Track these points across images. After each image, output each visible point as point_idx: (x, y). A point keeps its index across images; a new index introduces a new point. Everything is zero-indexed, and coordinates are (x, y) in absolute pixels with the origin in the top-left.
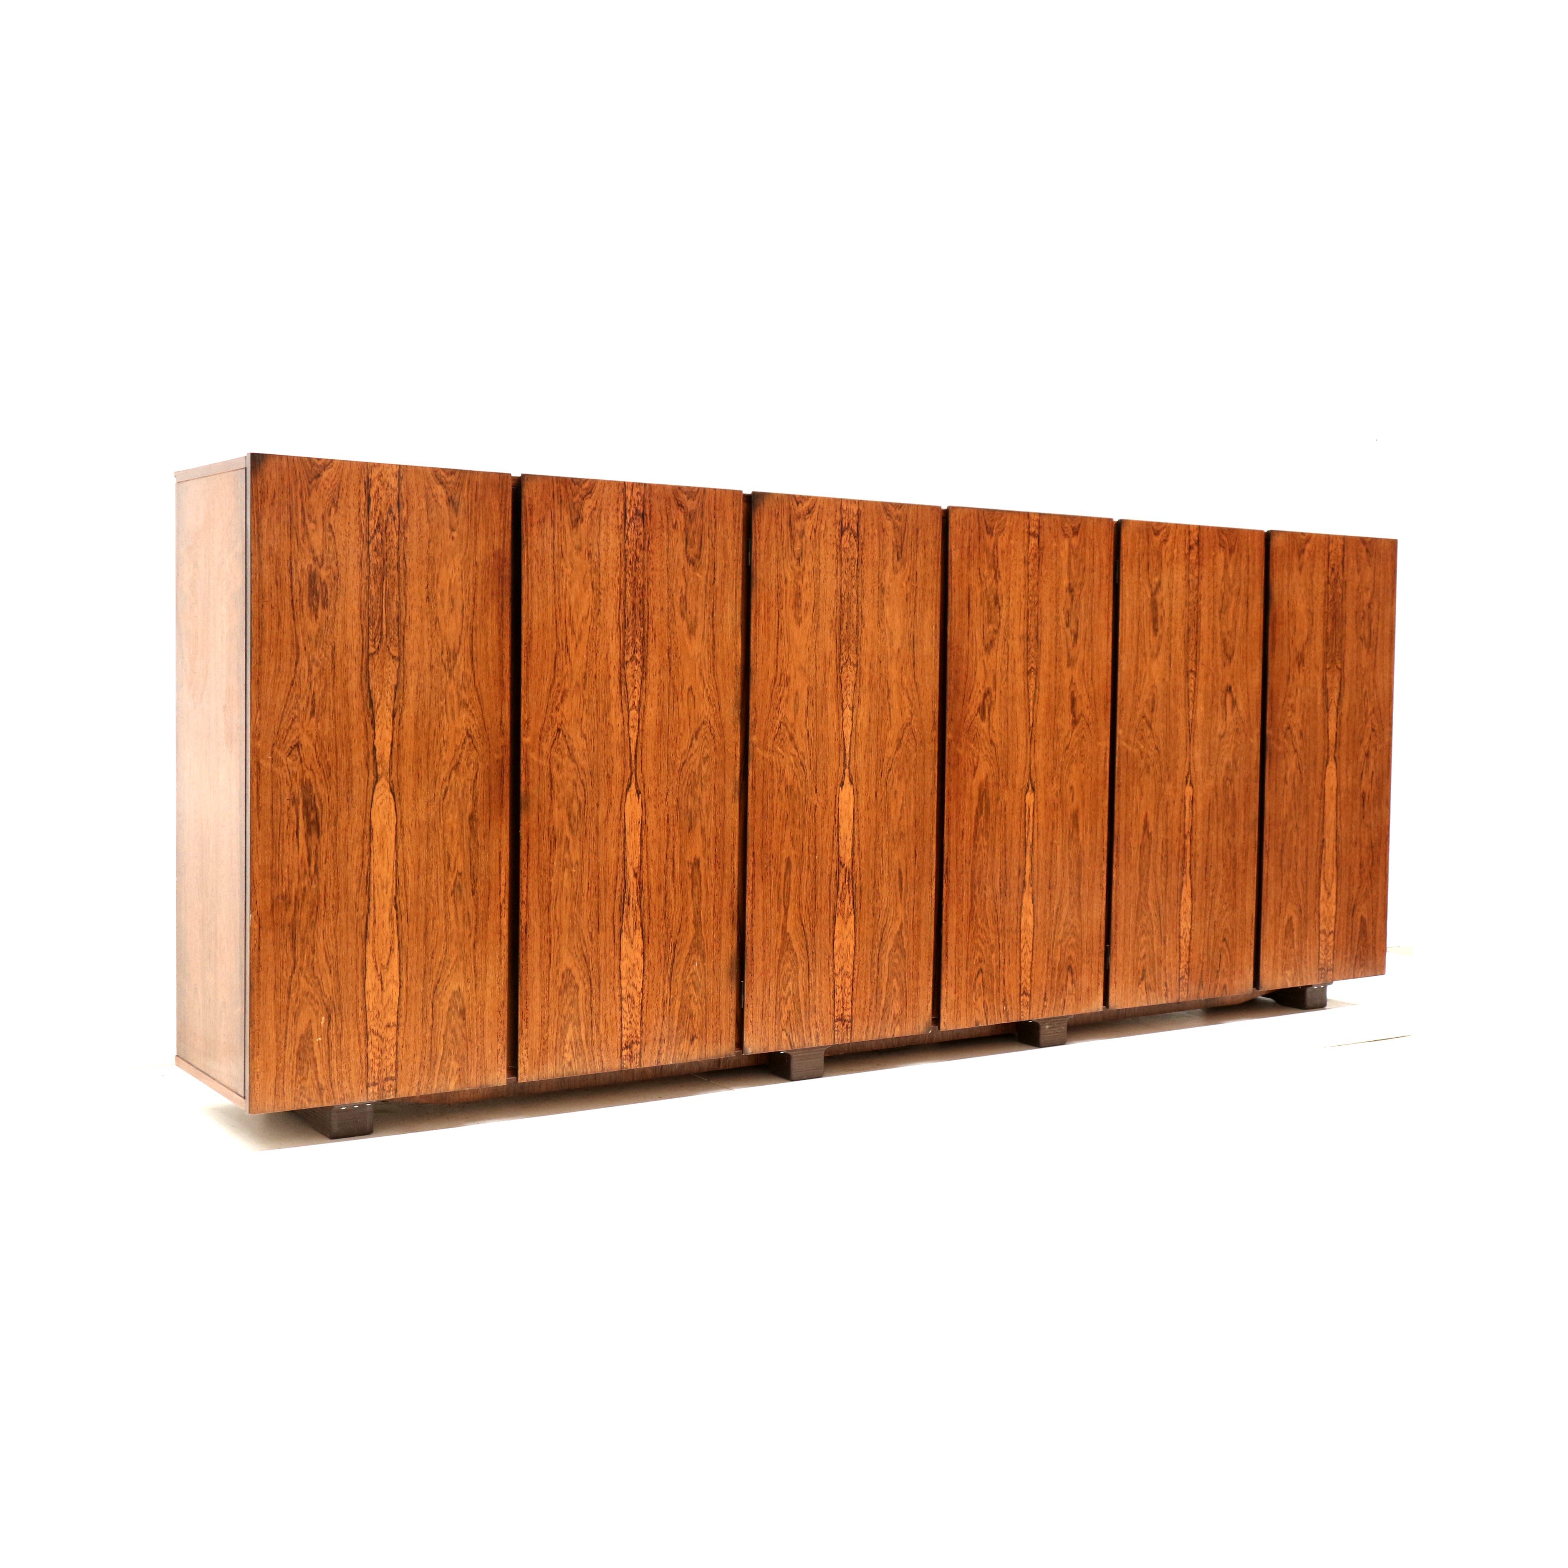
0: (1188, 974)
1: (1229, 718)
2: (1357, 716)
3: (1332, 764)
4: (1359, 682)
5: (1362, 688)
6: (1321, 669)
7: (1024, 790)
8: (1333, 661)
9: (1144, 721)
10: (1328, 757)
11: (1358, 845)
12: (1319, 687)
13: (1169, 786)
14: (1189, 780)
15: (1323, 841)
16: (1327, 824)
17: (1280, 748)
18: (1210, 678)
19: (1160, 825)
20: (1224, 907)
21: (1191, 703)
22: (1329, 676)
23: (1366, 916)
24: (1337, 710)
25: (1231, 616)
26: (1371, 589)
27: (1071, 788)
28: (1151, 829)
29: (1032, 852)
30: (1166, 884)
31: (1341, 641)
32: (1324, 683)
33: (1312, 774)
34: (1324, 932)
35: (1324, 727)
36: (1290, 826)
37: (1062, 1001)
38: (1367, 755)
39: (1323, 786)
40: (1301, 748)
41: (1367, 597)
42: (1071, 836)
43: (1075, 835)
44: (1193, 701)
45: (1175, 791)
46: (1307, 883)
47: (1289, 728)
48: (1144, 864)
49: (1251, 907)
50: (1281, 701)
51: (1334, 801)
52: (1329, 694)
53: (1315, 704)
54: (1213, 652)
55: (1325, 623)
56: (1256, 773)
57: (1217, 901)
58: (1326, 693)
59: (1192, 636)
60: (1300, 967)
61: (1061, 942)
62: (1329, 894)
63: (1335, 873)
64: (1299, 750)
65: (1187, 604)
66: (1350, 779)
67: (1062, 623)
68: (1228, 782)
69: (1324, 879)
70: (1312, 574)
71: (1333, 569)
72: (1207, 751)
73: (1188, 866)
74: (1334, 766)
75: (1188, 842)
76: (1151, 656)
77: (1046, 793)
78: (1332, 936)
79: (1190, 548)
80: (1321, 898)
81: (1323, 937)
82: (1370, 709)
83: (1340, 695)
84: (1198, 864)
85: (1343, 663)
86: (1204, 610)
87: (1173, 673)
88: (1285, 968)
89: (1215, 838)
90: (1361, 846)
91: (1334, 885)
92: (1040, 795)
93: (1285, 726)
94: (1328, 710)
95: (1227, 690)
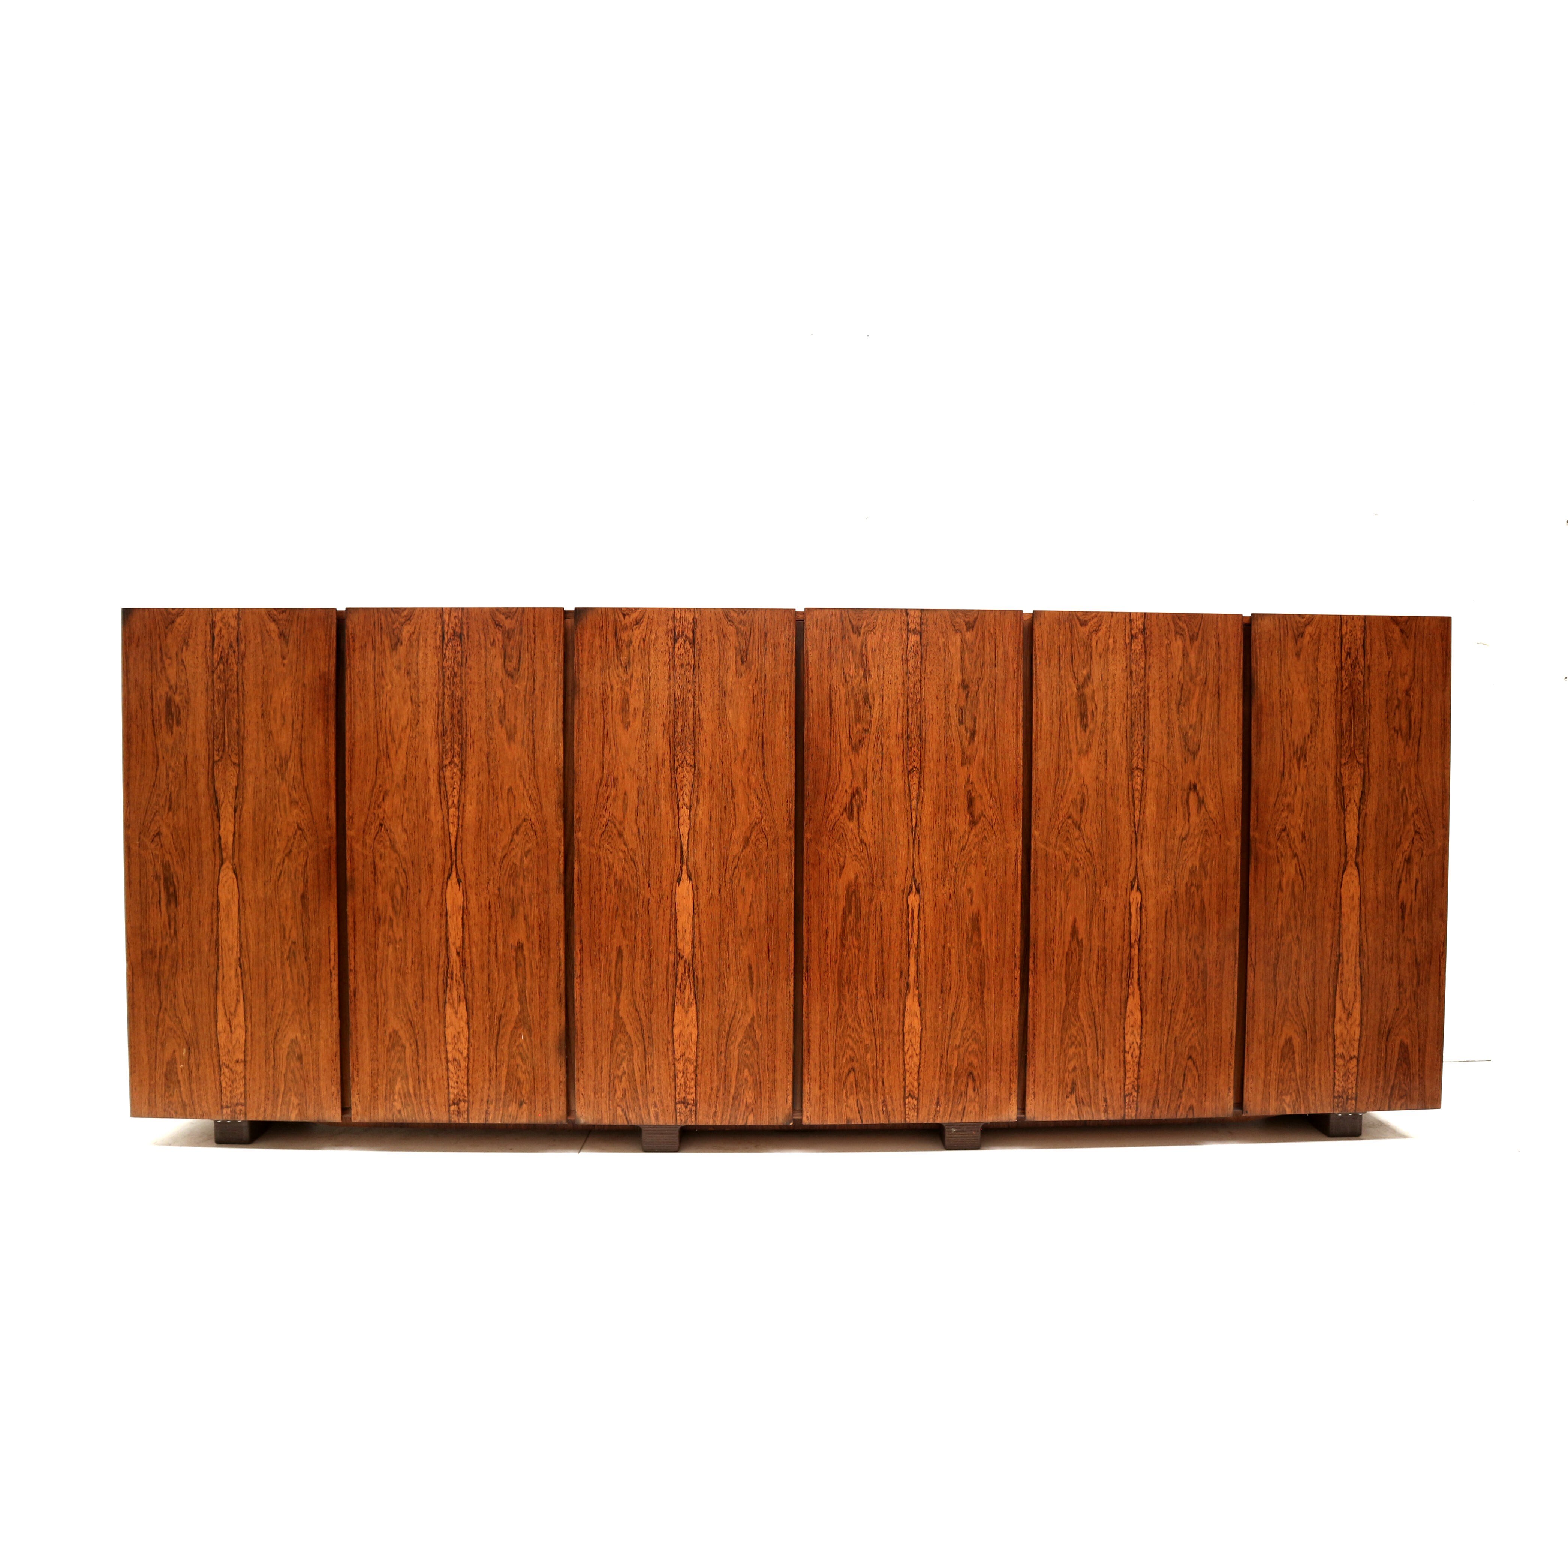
0: (1138, 1092)
1: (1194, 818)
2: (1391, 817)
3: (1352, 870)
4: (1394, 780)
5: (1398, 786)
6: (1332, 765)
7: (906, 892)
8: (1352, 755)
9: (1070, 821)
10: (1346, 862)
11: (1395, 961)
12: (1331, 783)
13: (1106, 893)
14: (1136, 885)
15: (1340, 955)
16: (1345, 937)
17: (1272, 853)
18: (1165, 776)
19: (1095, 932)
20: (1189, 1023)
21: (1137, 802)
22: (1345, 772)
23: (1407, 1041)
24: (1359, 809)
25: (1194, 708)
26: (1410, 673)
27: (970, 890)
28: (1082, 935)
29: (918, 954)
30: (1104, 994)
31: (1363, 733)
32: (1339, 779)
33: (1321, 882)
34: (1342, 1056)
35: (1339, 829)
36: (1288, 938)
37: (960, 1107)
38: (1408, 860)
39: (1338, 895)
40: (1303, 852)
41: (1402, 684)
42: (970, 940)
43: (975, 939)
44: (1140, 801)
45: (1116, 896)
46: (1314, 1001)
47: (1284, 830)
48: (1072, 973)
49: (1229, 1024)
50: (1272, 800)
51: (1357, 912)
52: (1347, 792)
53: (1325, 803)
54: (1168, 748)
55: (1338, 714)
56: (1235, 879)
57: (1180, 1016)
58: (1341, 790)
59: (1138, 731)
60: (1305, 1094)
61: (958, 1047)
62: (1349, 1015)
63: (1359, 992)
64: (1300, 855)
65: (1130, 696)
66: (1380, 888)
67: (954, 719)
68: (1193, 889)
69: (1341, 998)
70: (1316, 660)
71: (1349, 654)
72: (1162, 854)
73: (1136, 976)
74: (1356, 873)
75: (1135, 951)
76: (1079, 753)
77: (935, 895)
78: (1354, 1061)
79: (1132, 637)
80: (1337, 1018)
81: (1339, 1062)
82: (1411, 809)
83: (1363, 793)
84: (1151, 975)
85: (1368, 757)
86: (1154, 703)
87: (1110, 770)
88: (1280, 1094)
89: (1175, 948)
90: (1399, 963)
91: (1358, 1005)
92: (928, 896)
93: (1279, 828)
94: (1344, 810)
95: (1190, 789)
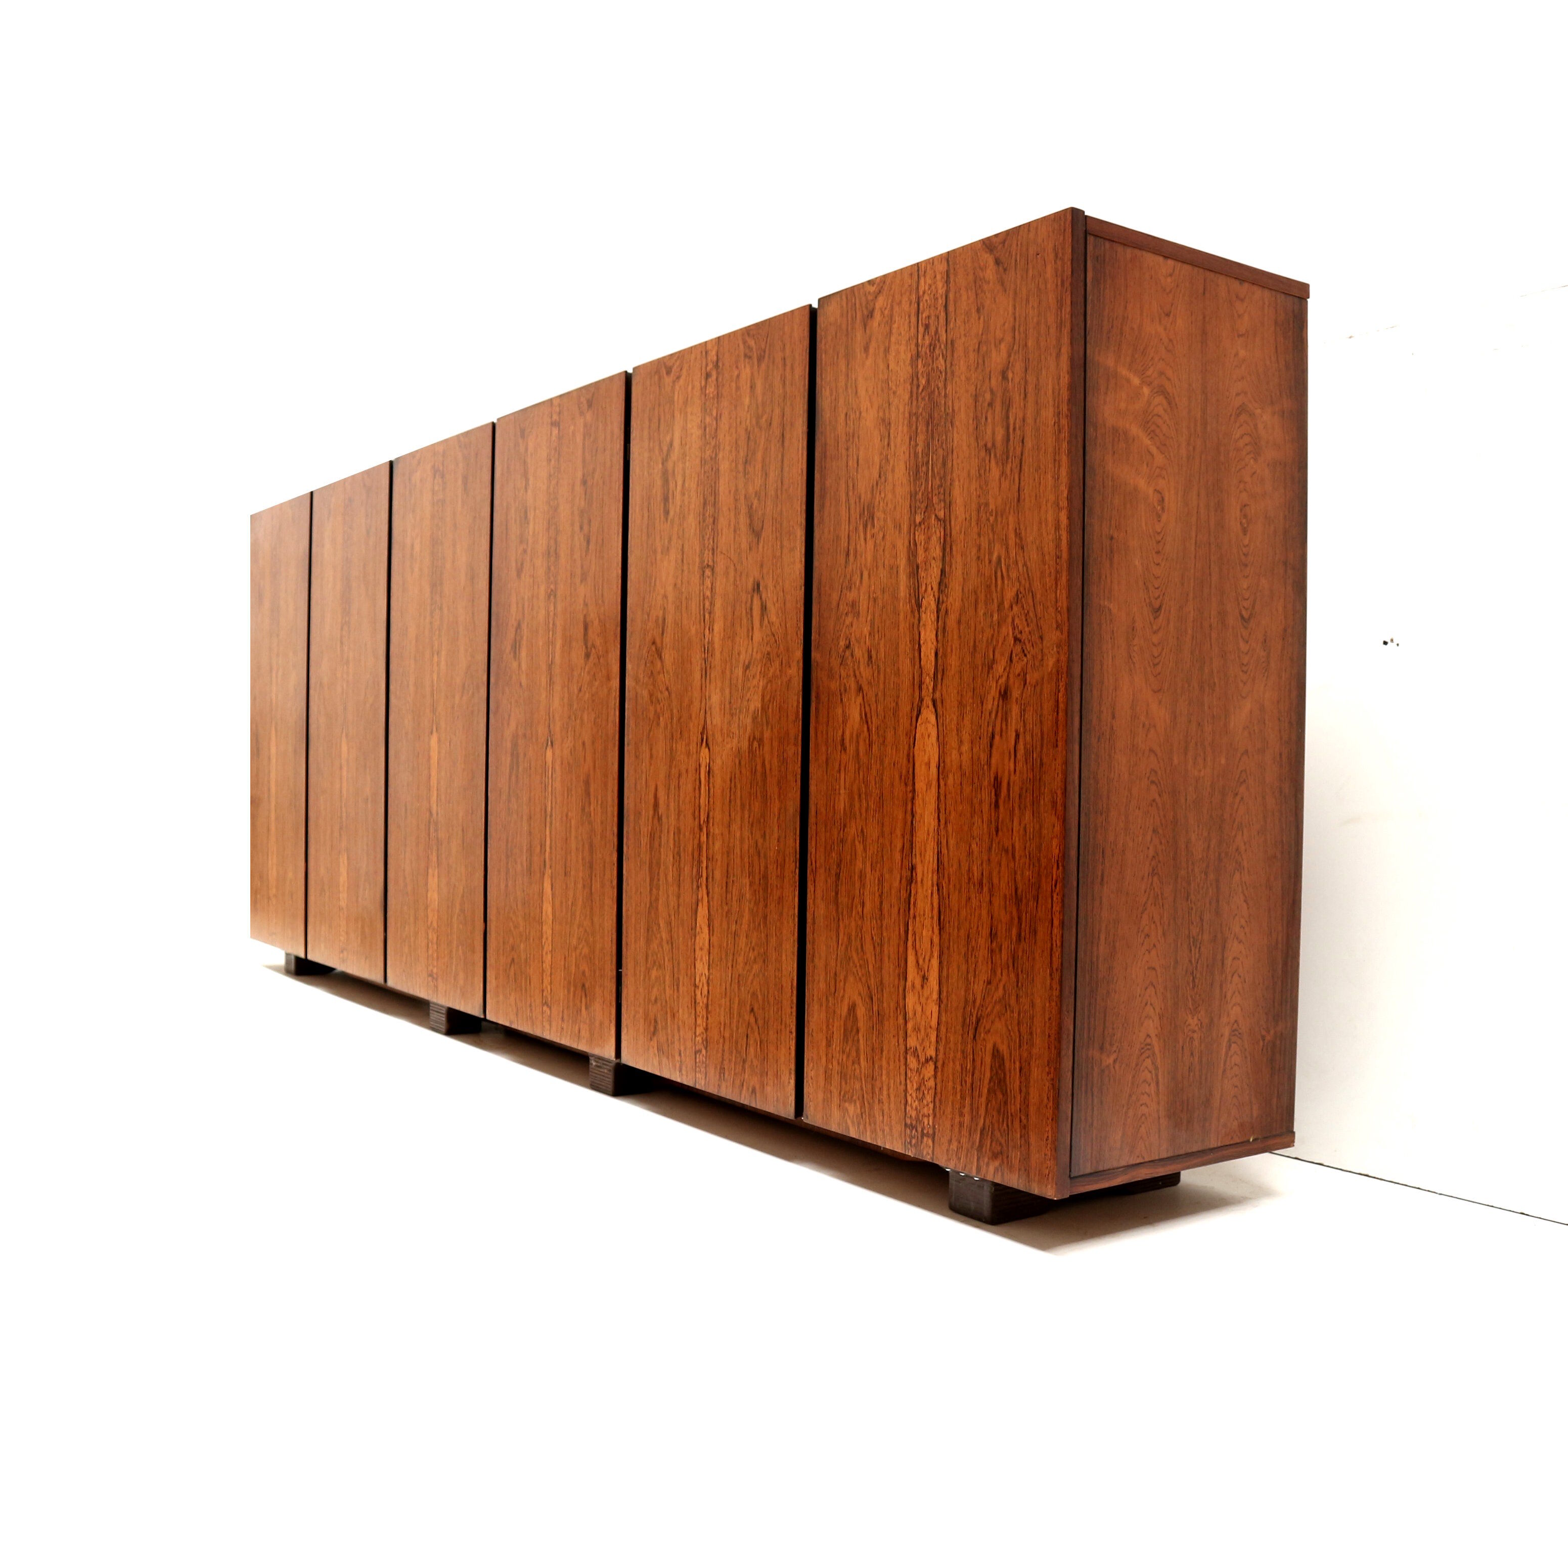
0: (706, 1048)
1: (757, 636)
2: (981, 612)
3: (928, 714)
4: (985, 544)
5: (991, 553)
6: (905, 528)
7: (545, 745)
8: (929, 507)
9: (654, 648)
10: (921, 700)
11: (985, 889)
12: (902, 562)
13: (680, 747)
14: (705, 740)
15: (913, 868)
16: (920, 836)
17: (834, 685)
18: (732, 573)
19: (672, 805)
20: (752, 955)
21: (707, 616)
22: (920, 537)
23: (1003, 1048)
24: (938, 603)
25: (759, 466)
26: (1008, 338)
27: (584, 744)
28: (662, 810)
29: (551, 824)
30: (679, 897)
31: (944, 464)
32: (912, 553)
33: (889, 736)
34: (915, 1053)
35: (912, 641)
36: (852, 830)
37: (577, 1028)
38: (1005, 695)
39: (911, 759)
40: (869, 683)
41: (997, 358)
42: (583, 809)
43: (587, 810)
44: (710, 613)
45: (688, 754)
46: (881, 945)
47: (848, 647)
48: (654, 861)
49: (790, 966)
50: (835, 596)
51: (934, 790)
52: (922, 574)
53: (895, 598)
54: (735, 531)
55: (913, 437)
56: (795, 730)
57: (742, 941)
58: (915, 571)
59: (710, 510)
60: (871, 1108)
61: (576, 948)
62: (924, 978)
63: (936, 940)
64: (865, 687)
65: (703, 462)
66: (966, 747)
67: (577, 528)
68: (756, 744)
69: (914, 947)
70: (887, 350)
71: (927, 327)
72: (727, 691)
73: (704, 875)
74: (933, 718)
75: (704, 838)
76: (662, 553)
77: (562, 750)
78: (931, 1066)
79: (708, 375)
80: (909, 984)
81: (913, 1063)
82: (1010, 595)
83: (943, 572)
84: (718, 875)
85: (949, 506)
86: (724, 466)
87: (686, 572)
88: (845, 1097)
89: (738, 835)
90: (991, 891)
91: (935, 962)
92: (558, 752)
93: (842, 643)
94: (919, 606)
95: (754, 591)
